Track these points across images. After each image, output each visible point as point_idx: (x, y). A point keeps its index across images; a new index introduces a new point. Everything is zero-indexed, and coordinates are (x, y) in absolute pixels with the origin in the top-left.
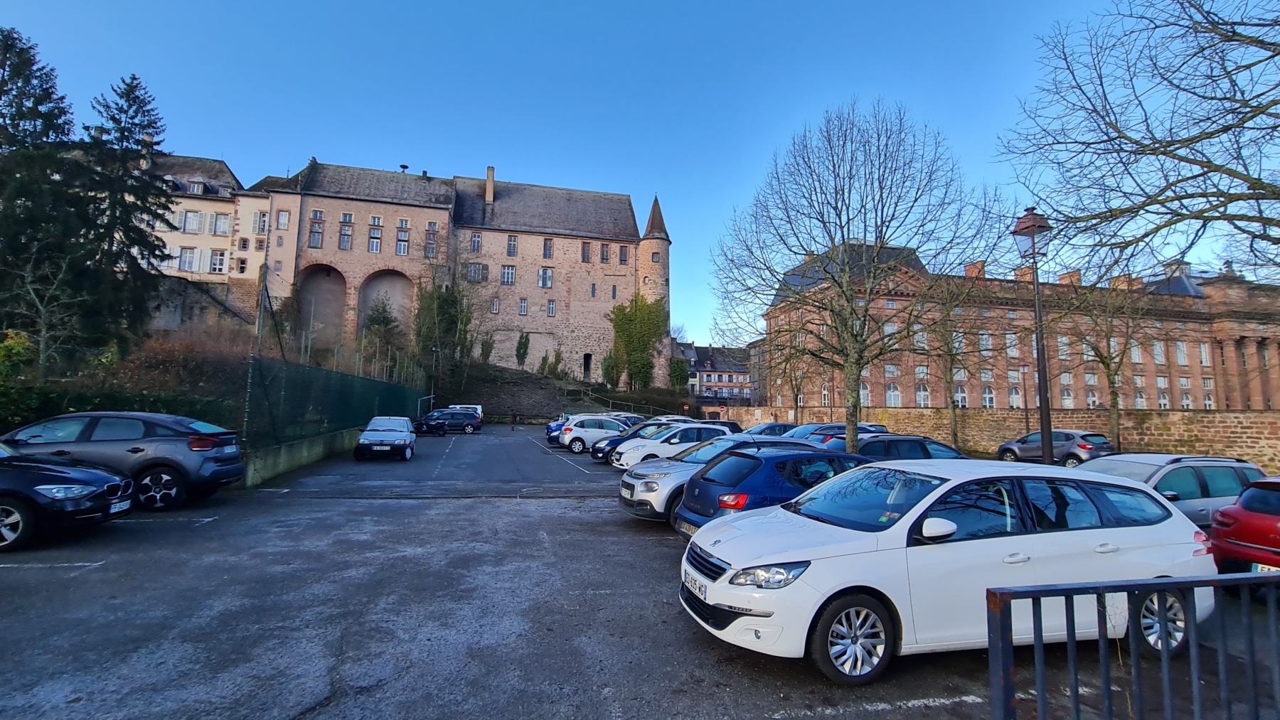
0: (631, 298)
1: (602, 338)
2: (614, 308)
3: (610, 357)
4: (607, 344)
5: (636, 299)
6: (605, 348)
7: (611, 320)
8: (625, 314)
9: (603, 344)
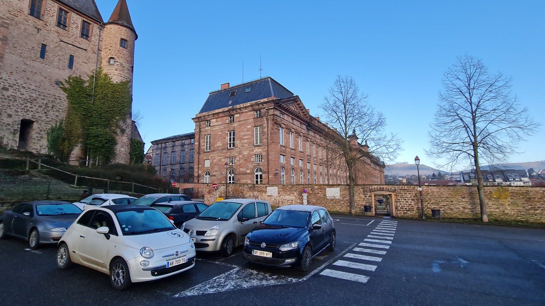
0: (92, 74)
1: (50, 105)
2: (69, 78)
3: (60, 128)
4: (57, 114)
5: (97, 76)
6: (54, 117)
7: (65, 90)
8: (82, 88)
9: (51, 113)
